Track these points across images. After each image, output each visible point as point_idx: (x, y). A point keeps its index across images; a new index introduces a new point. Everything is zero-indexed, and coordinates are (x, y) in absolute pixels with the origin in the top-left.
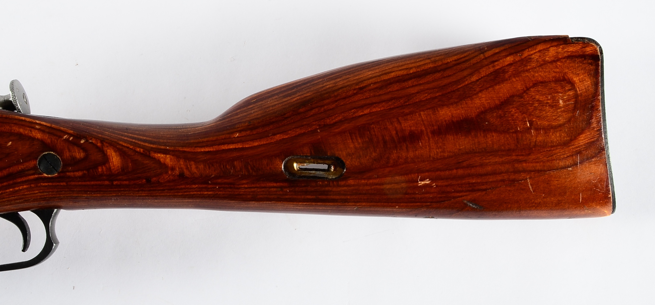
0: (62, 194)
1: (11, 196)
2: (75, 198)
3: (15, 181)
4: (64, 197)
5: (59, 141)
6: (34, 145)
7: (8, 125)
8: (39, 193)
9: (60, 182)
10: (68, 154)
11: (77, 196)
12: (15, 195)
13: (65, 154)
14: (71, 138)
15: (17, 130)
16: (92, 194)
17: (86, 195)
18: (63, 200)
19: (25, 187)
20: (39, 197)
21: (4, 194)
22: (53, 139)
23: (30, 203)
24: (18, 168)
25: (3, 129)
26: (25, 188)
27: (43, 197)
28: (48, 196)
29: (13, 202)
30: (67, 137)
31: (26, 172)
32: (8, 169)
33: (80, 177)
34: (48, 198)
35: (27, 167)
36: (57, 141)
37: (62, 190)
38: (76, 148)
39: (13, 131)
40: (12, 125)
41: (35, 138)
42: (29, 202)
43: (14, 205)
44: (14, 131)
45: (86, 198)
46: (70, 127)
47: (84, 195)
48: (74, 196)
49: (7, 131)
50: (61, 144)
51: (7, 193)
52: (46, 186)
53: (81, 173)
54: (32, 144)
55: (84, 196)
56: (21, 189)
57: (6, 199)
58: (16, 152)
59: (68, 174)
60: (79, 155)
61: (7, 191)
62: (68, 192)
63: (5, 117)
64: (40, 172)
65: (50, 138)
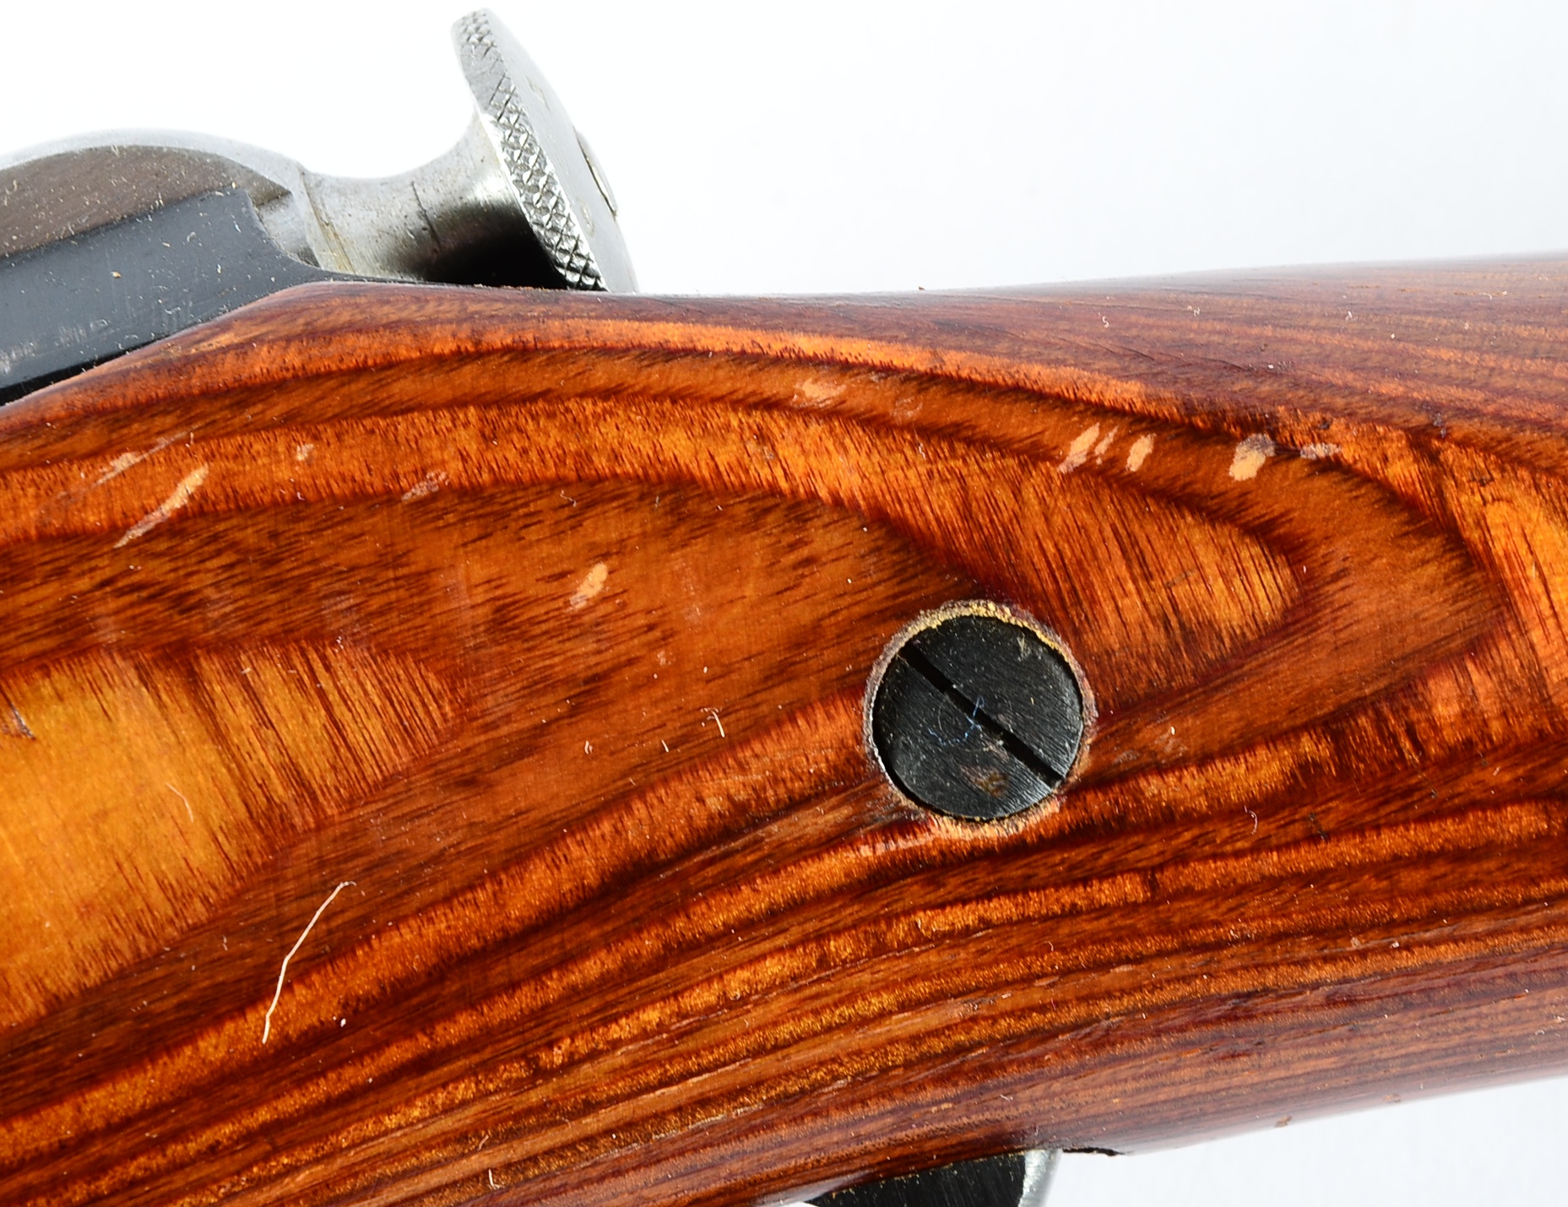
0: (1109, 995)
1: (653, 1076)
2: (1231, 1017)
3: (680, 923)
4: (1129, 1013)
5: (1029, 494)
6: (809, 561)
7: (551, 416)
8: (902, 1007)
9: (1086, 881)
10: (1132, 607)
11: (1248, 996)
12: (692, 1063)
13: (1108, 608)
14: (1139, 452)
15: (636, 452)
16: (1386, 950)
17: (1328, 972)
18: (1118, 1050)
19: (772, 968)
20: (899, 1053)
21: (586, 1068)
22: (977, 484)
23: (820, 1122)
24: (701, 800)
25: (512, 455)
26: (781, 985)
27: (938, 1045)
28: (979, 1032)
29: (674, 1133)
30: (1102, 448)
31: (774, 828)
32: (606, 827)
33: (1269, 805)
34: (980, 1044)
35: (776, 781)
36: (1017, 493)
37: (1109, 952)
38: (1197, 536)
39: (601, 463)
40: (589, 406)
41: (813, 496)
42: (815, 1114)
43: (681, 1163)
44: (616, 457)
45: (1331, 1002)
46: (1109, 353)
47: (1312, 974)
48: (1223, 1000)
49: (551, 472)
50: (1057, 520)
51: (619, 1058)
52: (967, 931)
53: (1275, 766)
54: (792, 558)
55: (1315, 986)
56: (744, 1000)
57: (607, 1117)
58: (661, 657)
59: (1152, 787)
60: (1233, 595)
61: (615, 1032)
62: (1169, 965)
63: (506, 350)
64: (899, 809)
65: (944, 481)
